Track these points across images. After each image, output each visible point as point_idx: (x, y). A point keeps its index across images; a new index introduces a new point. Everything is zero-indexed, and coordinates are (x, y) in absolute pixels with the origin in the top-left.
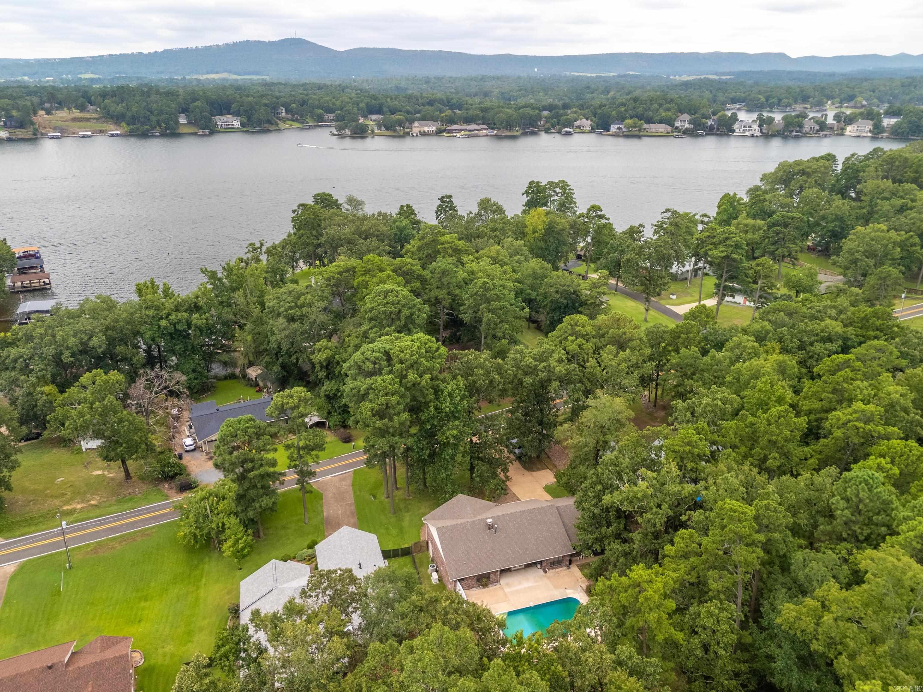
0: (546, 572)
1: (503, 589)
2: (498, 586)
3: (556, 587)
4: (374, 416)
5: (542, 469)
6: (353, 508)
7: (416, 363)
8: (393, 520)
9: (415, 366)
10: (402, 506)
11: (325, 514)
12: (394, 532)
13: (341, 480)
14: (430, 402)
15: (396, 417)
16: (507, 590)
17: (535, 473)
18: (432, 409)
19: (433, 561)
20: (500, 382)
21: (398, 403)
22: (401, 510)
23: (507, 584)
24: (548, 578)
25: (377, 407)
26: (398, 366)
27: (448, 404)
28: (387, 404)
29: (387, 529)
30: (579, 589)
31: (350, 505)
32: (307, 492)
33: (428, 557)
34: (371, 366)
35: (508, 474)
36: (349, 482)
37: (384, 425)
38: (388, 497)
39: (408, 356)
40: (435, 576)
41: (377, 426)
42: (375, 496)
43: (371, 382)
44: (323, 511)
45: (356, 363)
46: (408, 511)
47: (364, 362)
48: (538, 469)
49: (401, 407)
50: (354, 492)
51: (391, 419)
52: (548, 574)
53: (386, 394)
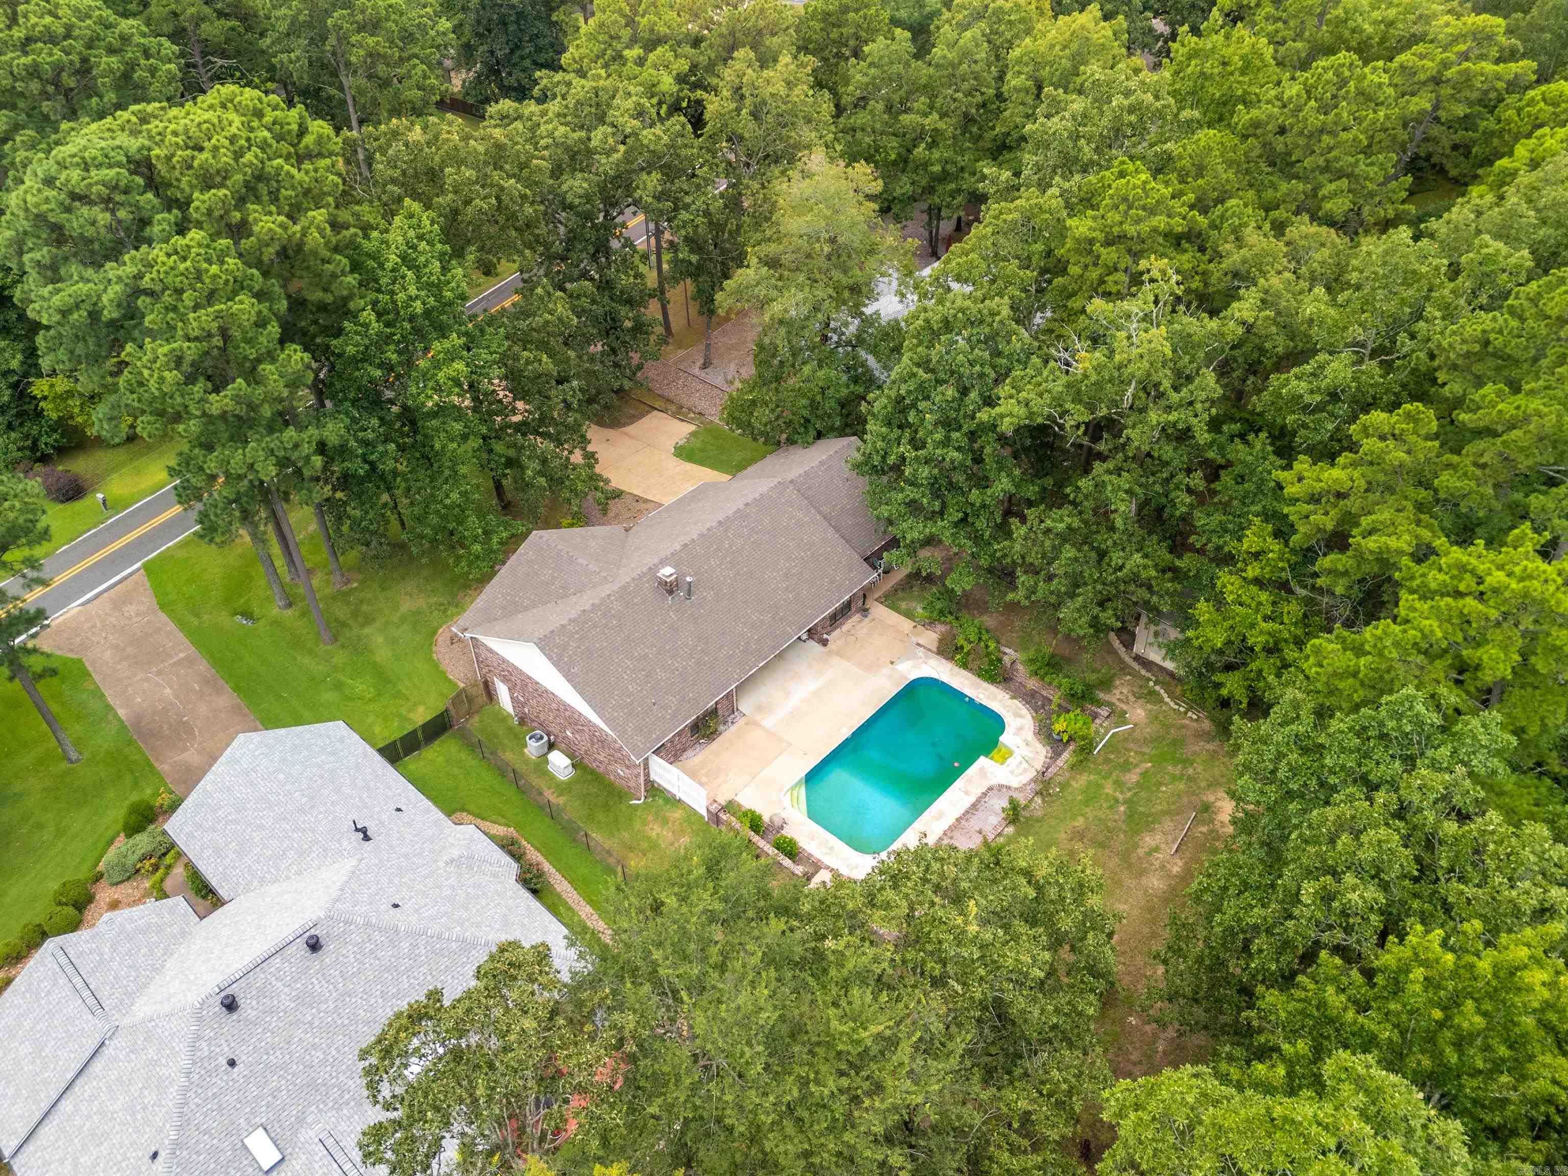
0: (825, 643)
1: (756, 724)
2: (741, 722)
3: (872, 667)
4: (190, 379)
5: (642, 416)
6: (203, 666)
7: (260, 177)
8: (340, 657)
9: (263, 189)
10: (341, 611)
11: (121, 712)
12: (361, 686)
13: (118, 605)
14: (350, 297)
15: (267, 368)
16: (769, 722)
17: (631, 429)
18: (368, 315)
19: (522, 721)
20: (524, 197)
21: (261, 323)
22: (344, 625)
23: (760, 708)
24: (839, 654)
25: (191, 351)
26: (201, 200)
27: (413, 290)
28: (224, 333)
29: (338, 686)
30: (920, 652)
31: (189, 661)
32: (40, 676)
33: (503, 718)
34: (104, 218)
35: (590, 448)
36: (146, 600)
37: (237, 399)
38: (290, 605)
39: (226, 159)
40: (559, 762)
41: (215, 410)
42: (247, 615)
43: (130, 269)
44: (109, 708)
45: (40, 219)
46: (368, 620)
47: (68, 210)
48: (633, 419)
49: (274, 329)
50: (181, 624)
51: (252, 375)
52: (831, 645)
53: (211, 297)
